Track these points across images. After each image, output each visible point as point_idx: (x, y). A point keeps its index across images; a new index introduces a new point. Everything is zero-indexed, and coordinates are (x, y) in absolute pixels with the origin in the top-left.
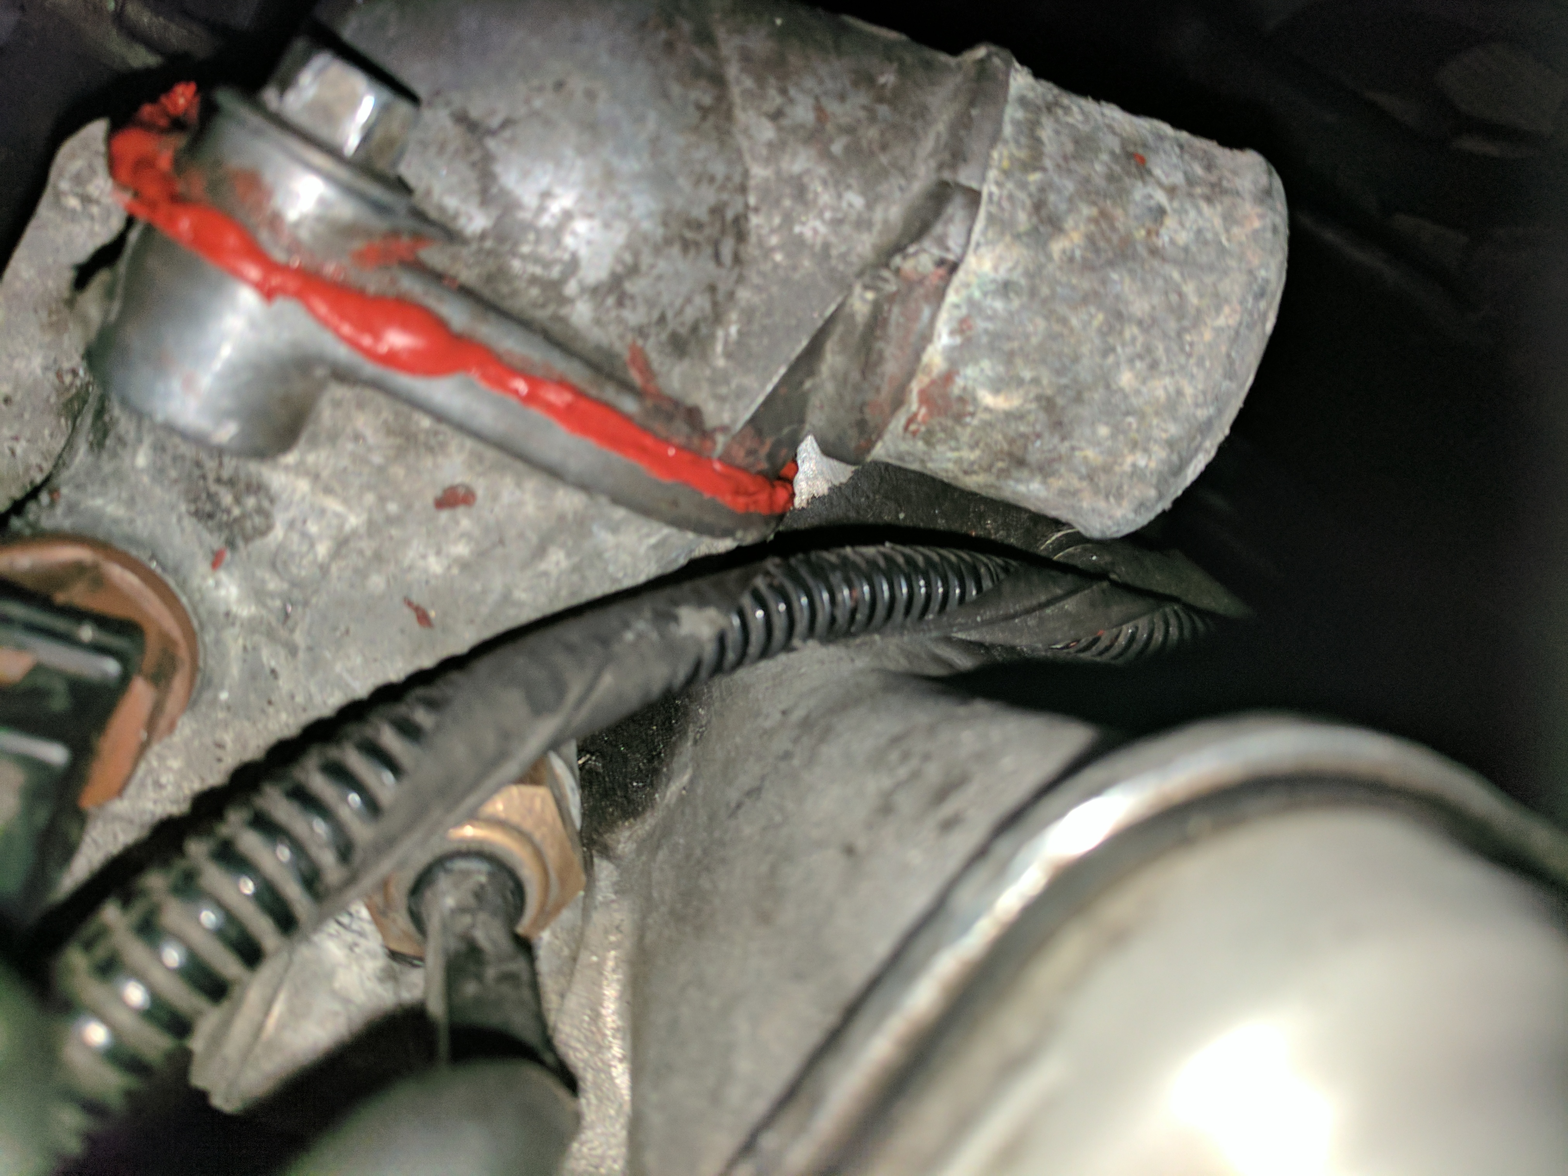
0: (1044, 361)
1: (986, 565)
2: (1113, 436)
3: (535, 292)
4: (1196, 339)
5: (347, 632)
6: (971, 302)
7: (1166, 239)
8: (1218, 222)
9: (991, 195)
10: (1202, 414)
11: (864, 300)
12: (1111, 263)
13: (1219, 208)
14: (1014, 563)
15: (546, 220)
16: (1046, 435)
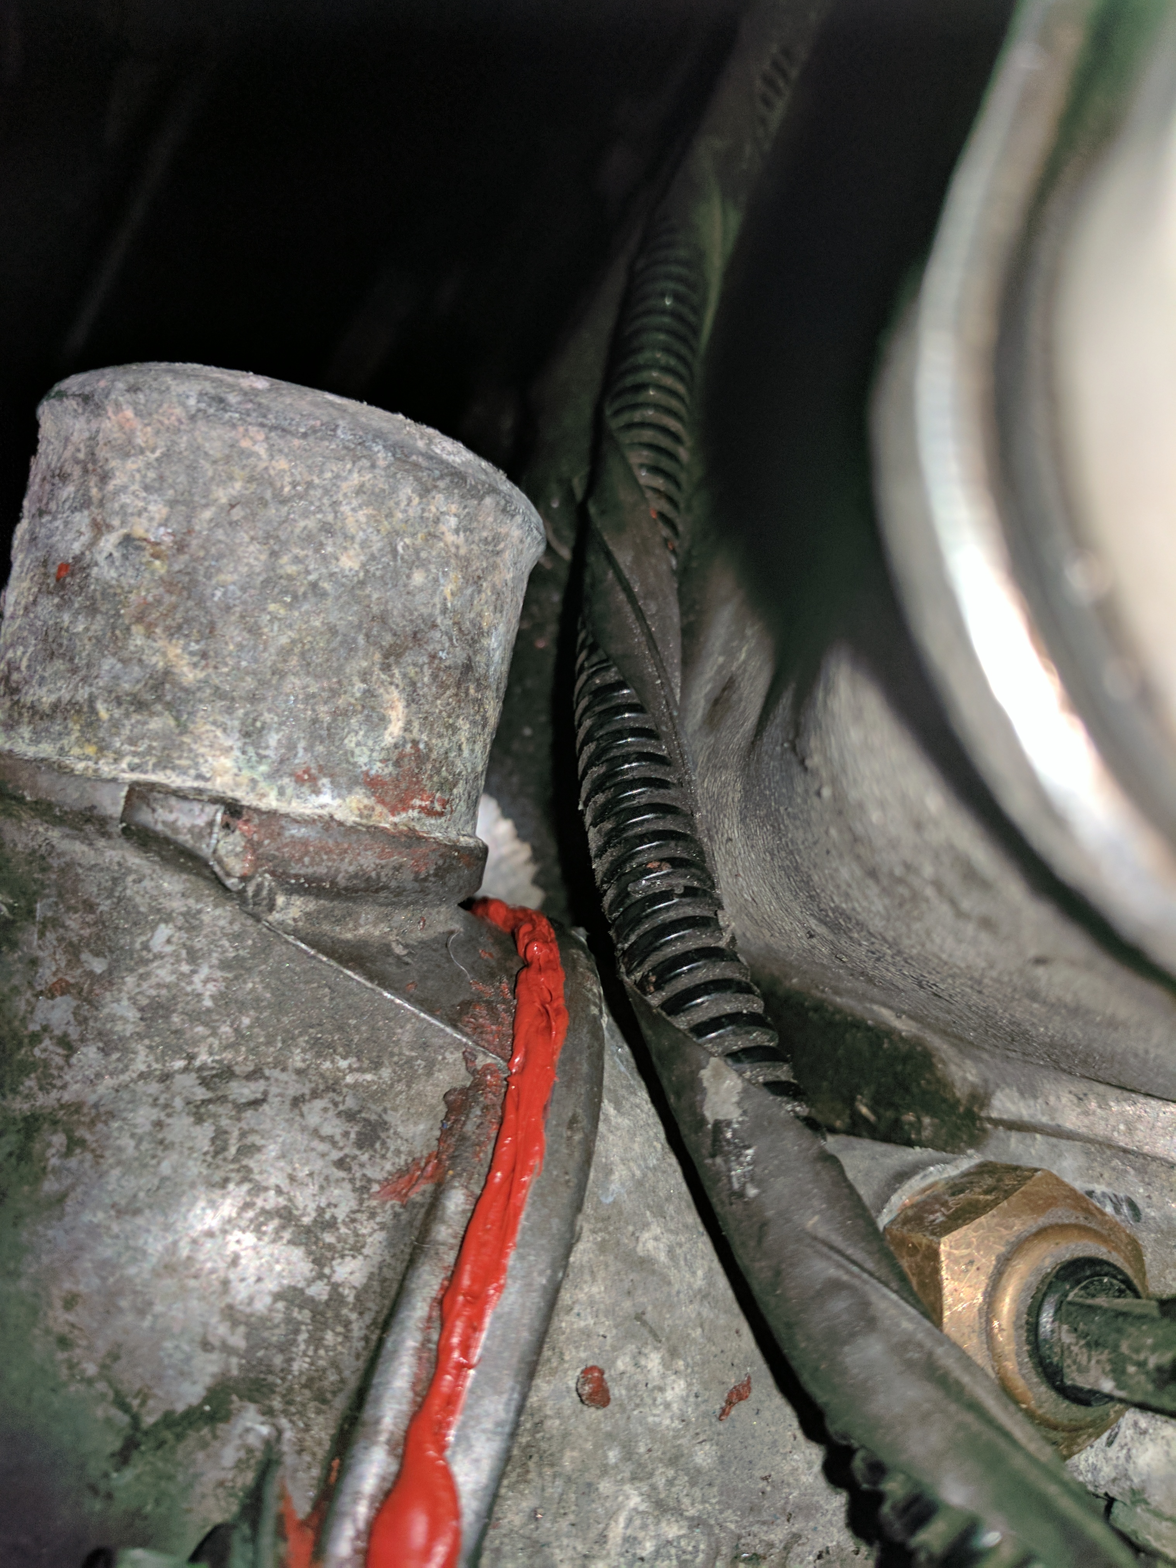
0: (340, 669)
1: (590, 677)
2: (423, 564)
3: (329, 1337)
4: (288, 479)
5: (765, 1479)
6: (273, 776)
7: (162, 530)
8: (132, 465)
9: (132, 768)
10: (383, 458)
11: (288, 904)
12: (201, 603)
13: (113, 464)
14: (582, 635)
15: (238, 1340)
16: (430, 648)
